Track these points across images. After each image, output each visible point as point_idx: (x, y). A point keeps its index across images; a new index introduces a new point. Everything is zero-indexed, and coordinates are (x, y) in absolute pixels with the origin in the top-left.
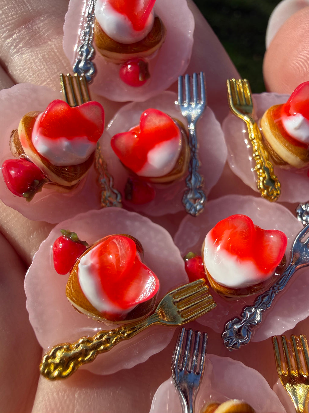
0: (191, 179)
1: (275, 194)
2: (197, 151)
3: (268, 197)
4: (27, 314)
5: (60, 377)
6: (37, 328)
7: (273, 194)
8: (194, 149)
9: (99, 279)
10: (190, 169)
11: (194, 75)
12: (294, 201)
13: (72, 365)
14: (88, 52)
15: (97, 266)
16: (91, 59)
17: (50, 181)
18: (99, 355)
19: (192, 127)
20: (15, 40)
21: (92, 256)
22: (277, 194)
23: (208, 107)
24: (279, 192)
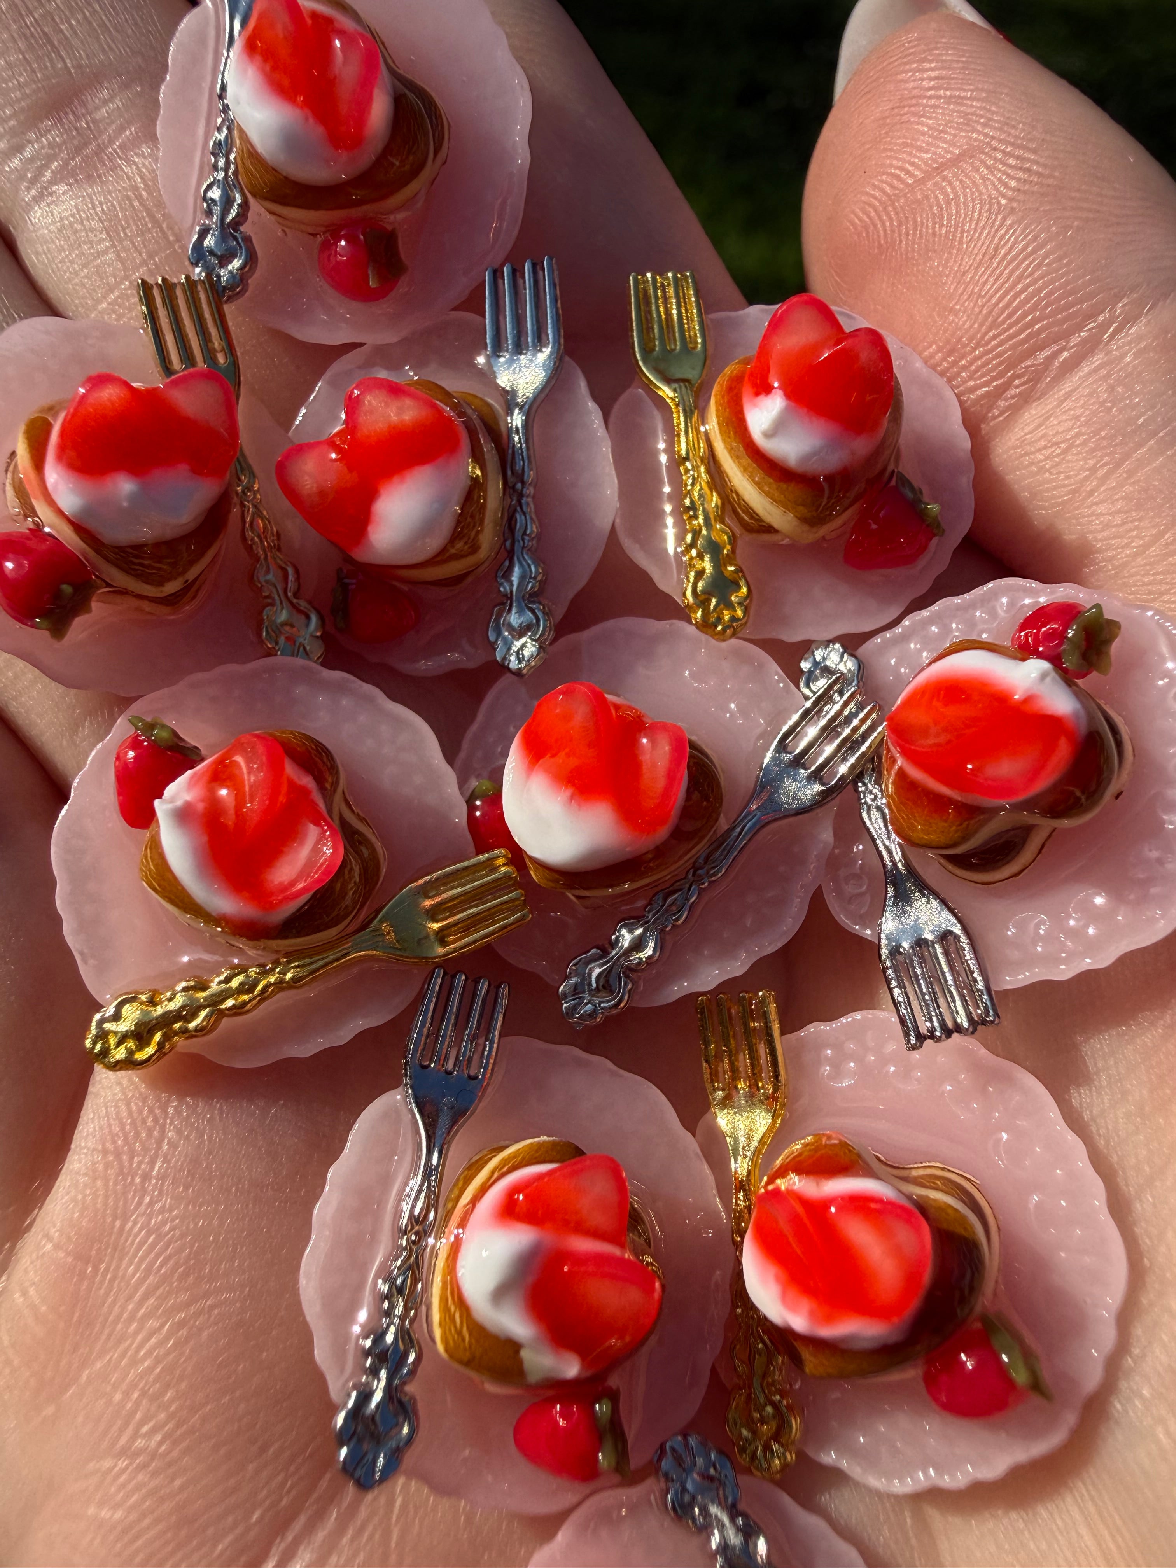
0: (510, 570)
1: (727, 618)
2: (529, 491)
3: (706, 626)
4: (57, 921)
5: (129, 1063)
6: (82, 954)
7: (719, 620)
8: (519, 486)
9: (205, 839)
10: (508, 544)
11: (527, 265)
12: (793, 636)
13: (158, 1037)
14: (227, 202)
15: (200, 807)
16: (236, 223)
17: (108, 585)
18: (225, 1020)
19: (517, 419)
20: (31, 160)
21: (191, 784)
22: (733, 619)
23: (567, 358)
24: (740, 613)
